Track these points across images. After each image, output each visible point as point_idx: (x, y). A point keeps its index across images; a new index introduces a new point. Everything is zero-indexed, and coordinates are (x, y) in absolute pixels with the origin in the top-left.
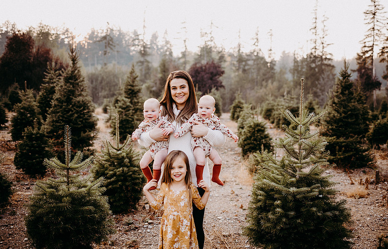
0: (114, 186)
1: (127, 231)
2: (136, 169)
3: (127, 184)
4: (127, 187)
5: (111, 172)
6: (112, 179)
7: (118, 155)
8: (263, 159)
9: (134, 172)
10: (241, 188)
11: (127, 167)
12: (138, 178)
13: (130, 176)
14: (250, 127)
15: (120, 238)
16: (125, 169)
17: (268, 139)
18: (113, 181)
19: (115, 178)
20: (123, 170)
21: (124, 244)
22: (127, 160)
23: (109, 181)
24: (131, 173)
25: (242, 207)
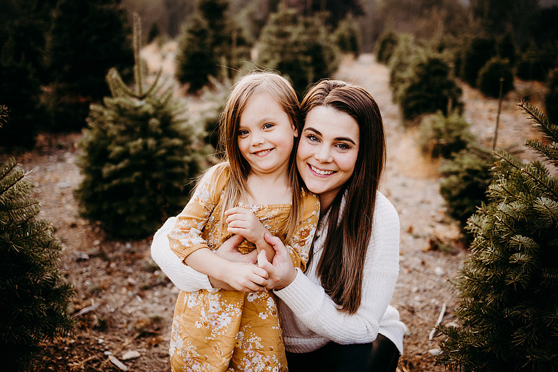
0: (126, 180)
1: (146, 288)
2: (177, 142)
3: (155, 175)
4: (154, 183)
5: (118, 149)
6: (121, 165)
7: (137, 109)
8: (451, 127)
9: (172, 150)
10: (404, 185)
11: (157, 137)
12: (181, 164)
13: (163, 157)
14: (421, 65)
15: (127, 307)
16: (151, 142)
17: (453, 90)
18: (123, 170)
19: (126, 161)
20: (145, 146)
21: (130, 327)
22: (154, 122)
23: (113, 167)
24: (163, 151)
25: (410, 230)
